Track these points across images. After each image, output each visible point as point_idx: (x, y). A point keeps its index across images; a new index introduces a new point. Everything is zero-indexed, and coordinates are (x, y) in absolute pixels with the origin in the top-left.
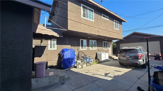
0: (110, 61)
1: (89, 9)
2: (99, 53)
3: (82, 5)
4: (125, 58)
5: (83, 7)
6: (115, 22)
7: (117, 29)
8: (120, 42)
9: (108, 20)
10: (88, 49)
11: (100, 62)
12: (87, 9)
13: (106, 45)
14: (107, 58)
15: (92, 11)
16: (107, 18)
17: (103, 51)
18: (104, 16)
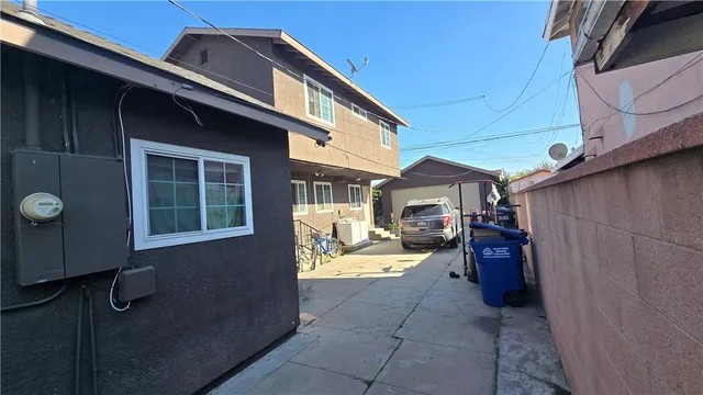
0: (372, 244)
1: (323, 91)
2: (341, 222)
3: (305, 77)
4: (417, 229)
5: (309, 85)
6: (383, 125)
7: (386, 147)
8: (392, 184)
9: (365, 119)
10: (312, 213)
11: (347, 251)
12: (317, 89)
13: (357, 198)
14: (365, 236)
15: (330, 95)
16: (363, 115)
17: (350, 214)
18: (356, 111)
